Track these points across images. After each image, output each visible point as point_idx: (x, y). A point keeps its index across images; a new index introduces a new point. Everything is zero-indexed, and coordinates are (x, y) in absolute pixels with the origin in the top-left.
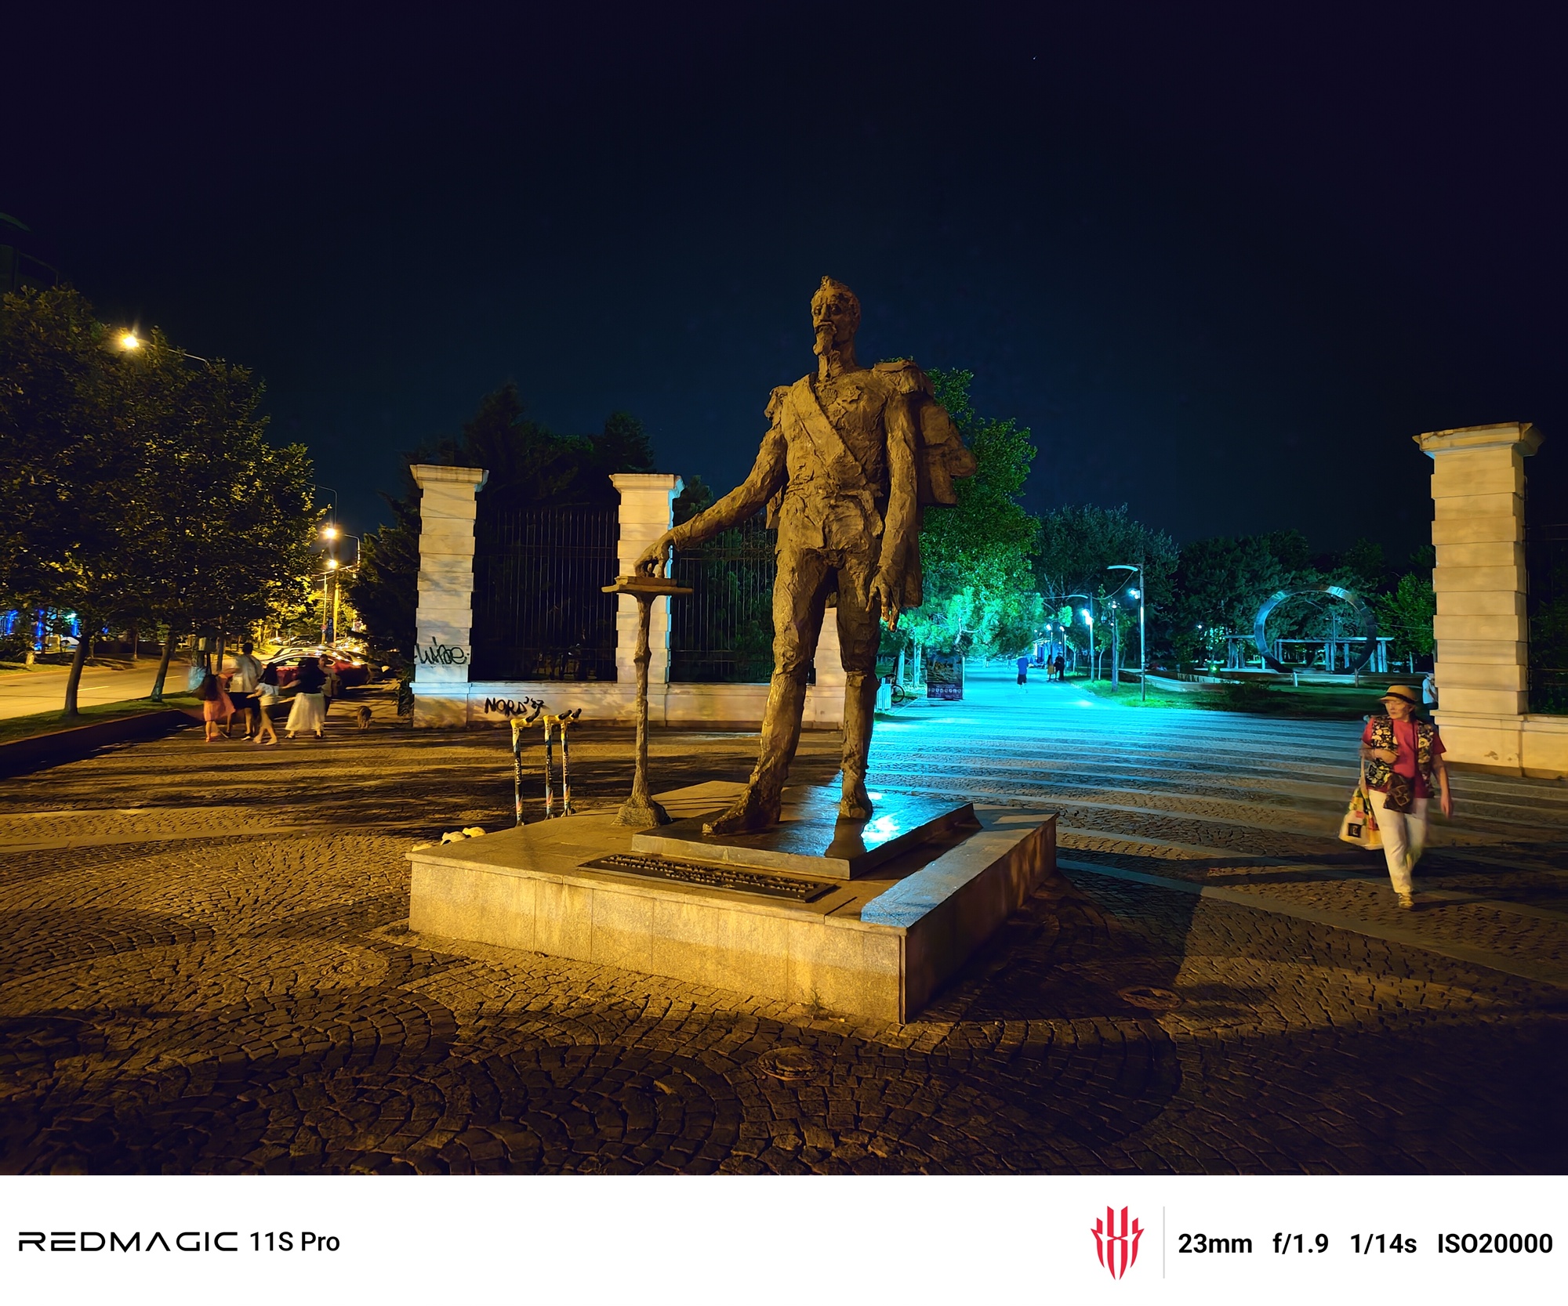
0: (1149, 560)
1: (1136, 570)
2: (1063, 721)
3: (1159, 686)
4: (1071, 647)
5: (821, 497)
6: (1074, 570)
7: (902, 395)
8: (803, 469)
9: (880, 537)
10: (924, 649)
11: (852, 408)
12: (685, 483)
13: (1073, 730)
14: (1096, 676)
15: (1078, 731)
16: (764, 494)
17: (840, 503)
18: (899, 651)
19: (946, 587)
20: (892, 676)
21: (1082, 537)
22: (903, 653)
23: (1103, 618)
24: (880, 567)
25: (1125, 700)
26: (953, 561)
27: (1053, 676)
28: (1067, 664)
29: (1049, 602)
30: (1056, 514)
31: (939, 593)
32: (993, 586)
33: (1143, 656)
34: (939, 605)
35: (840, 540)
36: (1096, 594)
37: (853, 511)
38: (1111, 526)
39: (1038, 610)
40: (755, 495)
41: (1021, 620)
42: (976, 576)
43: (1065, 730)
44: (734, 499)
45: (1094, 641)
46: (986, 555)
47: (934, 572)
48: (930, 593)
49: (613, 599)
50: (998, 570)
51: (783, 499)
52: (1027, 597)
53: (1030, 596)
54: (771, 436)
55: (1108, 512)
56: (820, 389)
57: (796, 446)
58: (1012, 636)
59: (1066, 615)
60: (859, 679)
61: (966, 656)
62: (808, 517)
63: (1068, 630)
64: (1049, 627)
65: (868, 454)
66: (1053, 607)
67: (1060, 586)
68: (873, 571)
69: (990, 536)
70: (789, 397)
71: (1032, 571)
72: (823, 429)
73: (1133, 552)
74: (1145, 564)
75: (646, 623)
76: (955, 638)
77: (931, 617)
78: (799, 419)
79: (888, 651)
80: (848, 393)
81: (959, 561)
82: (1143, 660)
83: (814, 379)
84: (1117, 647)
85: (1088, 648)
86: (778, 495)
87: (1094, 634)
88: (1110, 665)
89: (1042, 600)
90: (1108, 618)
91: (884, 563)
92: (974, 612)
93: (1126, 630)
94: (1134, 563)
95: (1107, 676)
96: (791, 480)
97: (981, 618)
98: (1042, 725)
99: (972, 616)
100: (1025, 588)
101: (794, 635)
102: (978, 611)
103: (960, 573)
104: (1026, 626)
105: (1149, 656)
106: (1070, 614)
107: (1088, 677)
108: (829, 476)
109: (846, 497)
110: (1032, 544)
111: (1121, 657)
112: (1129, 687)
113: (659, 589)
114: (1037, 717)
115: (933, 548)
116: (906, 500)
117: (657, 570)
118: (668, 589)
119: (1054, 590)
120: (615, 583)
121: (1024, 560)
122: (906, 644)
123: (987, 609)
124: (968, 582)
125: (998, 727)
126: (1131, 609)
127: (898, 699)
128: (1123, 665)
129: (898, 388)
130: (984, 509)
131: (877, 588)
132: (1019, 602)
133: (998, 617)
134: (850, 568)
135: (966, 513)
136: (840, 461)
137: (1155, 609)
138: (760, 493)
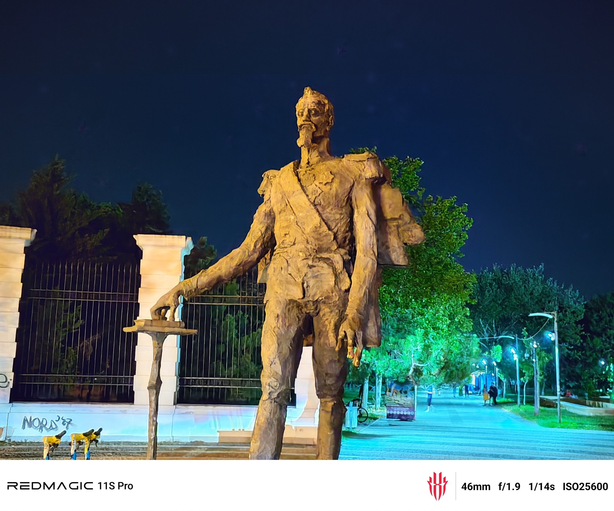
0: (561, 309)
1: (550, 317)
2: (496, 439)
3: (572, 410)
4: (502, 379)
5: (301, 259)
6: (504, 316)
7: (366, 179)
8: (287, 236)
9: (348, 291)
10: (384, 379)
11: (326, 189)
12: (194, 243)
13: (503, 447)
14: (522, 402)
15: (508, 447)
16: (256, 256)
17: (315, 264)
18: (364, 381)
19: (401, 329)
20: (357, 400)
21: (509, 289)
22: (367, 381)
23: (527, 355)
24: (347, 315)
25: (545, 422)
26: (407, 308)
27: (488, 402)
28: (499, 392)
29: (484, 341)
30: (489, 271)
31: (396, 333)
32: (439, 328)
33: (558, 387)
34: (395, 343)
35: (315, 293)
36: (521, 336)
37: (325, 270)
38: (531, 280)
39: (475, 349)
40: (249, 256)
41: (462, 356)
42: (426, 320)
43: (497, 446)
44: (232, 259)
45: (520, 373)
46: (433, 303)
47: (392, 316)
48: (389, 333)
49: (133, 337)
50: (443, 316)
51: (270, 259)
52: (467, 337)
53: (469, 337)
54: (262, 209)
55: (529, 270)
56: (302, 173)
57: (282, 218)
58: (454, 369)
59: (497, 352)
60: (331, 404)
61: (418, 385)
62: (290, 274)
63: (499, 365)
64: (484, 362)
65: (339, 225)
66: (486, 346)
67: (492, 328)
68: (342, 318)
69: (436, 288)
70: (277, 179)
71: (470, 317)
72: (303, 205)
73: (549, 302)
74: (558, 312)
75: (158, 358)
76: (408, 370)
77: (389, 353)
78: (285, 198)
79: (355, 380)
80: (325, 177)
81: (412, 308)
82: (558, 390)
83: (297, 166)
84: (538, 379)
85: (515, 379)
86: (268, 256)
87: (520, 368)
88: (533, 393)
89: (478, 340)
90: (530, 356)
91: (351, 311)
92: (423, 349)
93: (545, 366)
94: (550, 311)
95: (531, 402)
96: (278, 244)
97: (429, 355)
98: (479, 442)
99: (422, 353)
100: (465, 330)
101: (278, 368)
102: (427, 348)
103: (413, 317)
104: (465, 361)
105: (564, 386)
106: (501, 352)
107: (516, 402)
108: (308, 243)
109: (321, 259)
110: (470, 295)
111: (541, 386)
112: (548, 412)
113: (171, 330)
114: (475, 435)
115: (391, 297)
116: (368, 262)
117: (168, 315)
118: (177, 330)
119: (487, 332)
120: (134, 324)
121: (463, 308)
122: (369, 375)
123: (434, 347)
124: (420, 325)
125: (443, 443)
126: (548, 348)
127: (363, 419)
128: (543, 393)
129: (363, 174)
130: (432, 266)
131: (345, 332)
132: (460, 342)
133: (443, 354)
134: (324, 315)
135: (418, 270)
136: (316, 229)
137: (568, 348)
138: (252, 255)
